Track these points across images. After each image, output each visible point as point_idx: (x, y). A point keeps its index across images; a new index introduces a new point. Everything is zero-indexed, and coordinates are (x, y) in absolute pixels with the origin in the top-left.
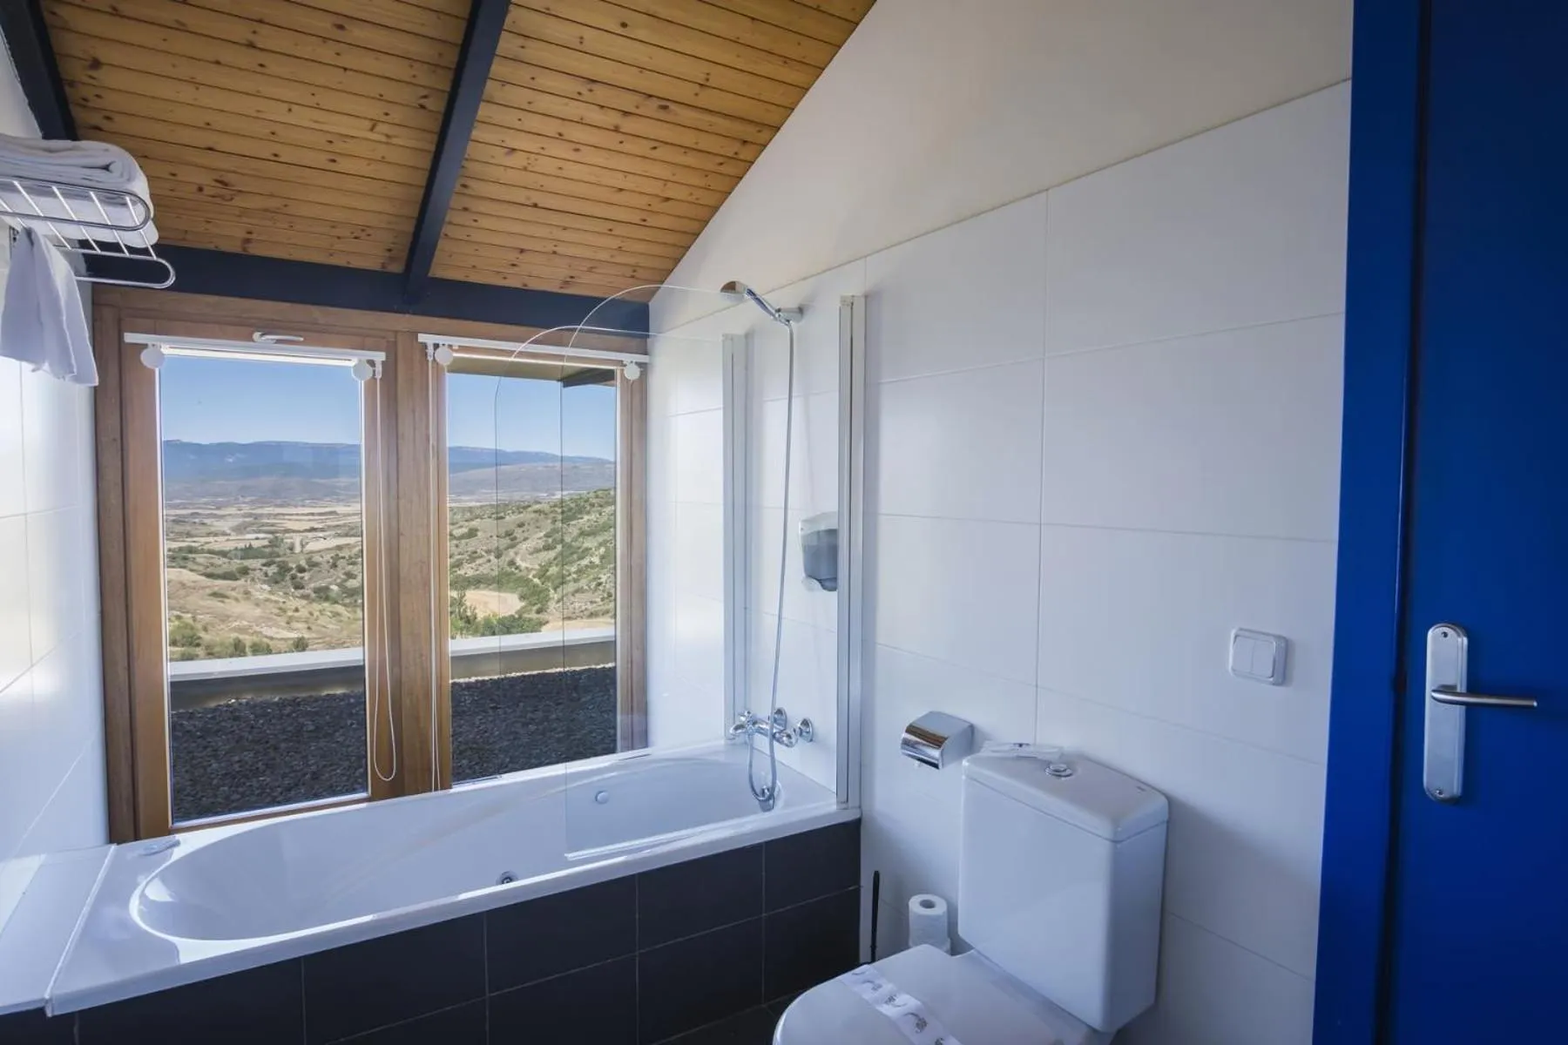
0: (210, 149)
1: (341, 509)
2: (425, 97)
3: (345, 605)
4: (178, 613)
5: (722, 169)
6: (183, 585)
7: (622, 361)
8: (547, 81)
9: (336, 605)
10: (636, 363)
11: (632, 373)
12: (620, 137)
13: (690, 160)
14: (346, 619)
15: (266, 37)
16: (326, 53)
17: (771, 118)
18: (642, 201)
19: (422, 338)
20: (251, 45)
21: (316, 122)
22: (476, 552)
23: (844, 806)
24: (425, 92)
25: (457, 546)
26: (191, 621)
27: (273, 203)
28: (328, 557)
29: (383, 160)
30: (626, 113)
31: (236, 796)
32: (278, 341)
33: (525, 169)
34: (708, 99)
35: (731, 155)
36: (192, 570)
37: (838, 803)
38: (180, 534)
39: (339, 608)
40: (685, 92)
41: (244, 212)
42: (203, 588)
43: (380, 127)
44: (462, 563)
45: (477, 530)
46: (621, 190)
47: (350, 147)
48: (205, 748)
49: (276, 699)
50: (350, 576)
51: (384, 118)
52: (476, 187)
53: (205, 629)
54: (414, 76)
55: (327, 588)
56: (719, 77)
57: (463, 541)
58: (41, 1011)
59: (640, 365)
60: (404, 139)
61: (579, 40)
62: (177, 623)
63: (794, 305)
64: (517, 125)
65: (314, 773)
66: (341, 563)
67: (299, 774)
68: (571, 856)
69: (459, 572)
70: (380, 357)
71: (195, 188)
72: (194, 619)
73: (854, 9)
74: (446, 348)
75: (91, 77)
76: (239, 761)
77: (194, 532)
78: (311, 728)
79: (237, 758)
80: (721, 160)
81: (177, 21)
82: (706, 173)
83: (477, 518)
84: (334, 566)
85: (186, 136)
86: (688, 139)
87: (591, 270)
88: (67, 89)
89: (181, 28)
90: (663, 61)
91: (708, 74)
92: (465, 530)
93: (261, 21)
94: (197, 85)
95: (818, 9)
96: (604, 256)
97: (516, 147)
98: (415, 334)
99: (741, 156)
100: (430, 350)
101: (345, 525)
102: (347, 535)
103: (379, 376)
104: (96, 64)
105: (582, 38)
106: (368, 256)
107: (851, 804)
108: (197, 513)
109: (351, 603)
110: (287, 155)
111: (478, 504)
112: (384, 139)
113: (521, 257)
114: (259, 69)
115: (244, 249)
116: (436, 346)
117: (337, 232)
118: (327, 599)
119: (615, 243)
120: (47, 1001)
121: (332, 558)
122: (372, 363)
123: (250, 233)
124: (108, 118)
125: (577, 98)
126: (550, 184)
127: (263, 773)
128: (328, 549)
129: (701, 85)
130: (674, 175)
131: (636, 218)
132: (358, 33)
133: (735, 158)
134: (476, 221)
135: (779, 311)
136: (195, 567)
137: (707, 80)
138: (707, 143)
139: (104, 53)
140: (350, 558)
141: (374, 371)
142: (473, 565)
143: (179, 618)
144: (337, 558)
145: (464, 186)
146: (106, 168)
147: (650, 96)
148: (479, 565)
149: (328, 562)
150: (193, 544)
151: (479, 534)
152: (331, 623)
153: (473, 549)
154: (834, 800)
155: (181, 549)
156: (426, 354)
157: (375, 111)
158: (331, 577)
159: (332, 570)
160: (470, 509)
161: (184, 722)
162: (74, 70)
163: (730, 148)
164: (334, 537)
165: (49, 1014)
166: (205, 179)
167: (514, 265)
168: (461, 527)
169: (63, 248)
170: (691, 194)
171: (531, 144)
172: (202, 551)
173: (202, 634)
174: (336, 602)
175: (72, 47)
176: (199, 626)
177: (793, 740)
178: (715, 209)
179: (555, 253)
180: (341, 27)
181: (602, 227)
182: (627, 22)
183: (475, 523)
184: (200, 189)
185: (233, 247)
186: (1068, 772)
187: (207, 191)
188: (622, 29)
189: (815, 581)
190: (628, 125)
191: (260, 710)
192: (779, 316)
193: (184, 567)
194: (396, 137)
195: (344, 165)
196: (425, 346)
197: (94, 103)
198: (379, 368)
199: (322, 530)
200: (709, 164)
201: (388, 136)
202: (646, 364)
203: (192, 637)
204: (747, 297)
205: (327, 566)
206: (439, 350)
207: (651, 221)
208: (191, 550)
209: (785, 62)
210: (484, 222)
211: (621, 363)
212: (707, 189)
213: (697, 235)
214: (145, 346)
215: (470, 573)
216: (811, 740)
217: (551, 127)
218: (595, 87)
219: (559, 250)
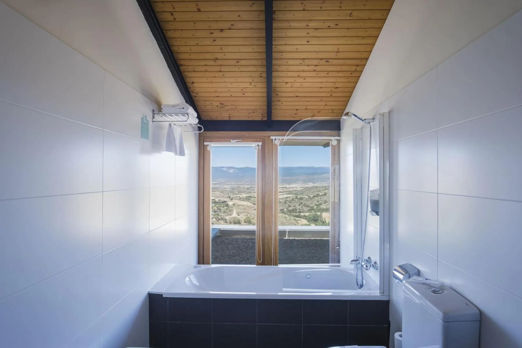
0: (218, 97)
1: (288, 186)
2: (261, 74)
3: (288, 215)
4: (247, 214)
5: (353, 75)
6: (248, 206)
7: (331, 139)
8: (291, 62)
9: (286, 215)
10: (336, 140)
11: (335, 143)
12: (316, 73)
13: (341, 74)
14: (288, 219)
15: (223, 69)
16: (236, 69)
17: (365, 55)
18: (329, 90)
19: (271, 137)
20: (220, 71)
21: (238, 86)
22: (326, 201)
23: (383, 294)
24: (261, 73)
25: (320, 198)
26: (249, 216)
27: (233, 107)
28: (284, 200)
29: (255, 92)
30: (316, 65)
31: (229, 261)
32: (237, 142)
33: (292, 87)
34: (340, 55)
35: (354, 70)
36: (250, 202)
37: (380, 293)
38: (248, 192)
39: (287, 216)
40: (333, 55)
41: (228, 110)
42: (253, 207)
43: (252, 84)
44: (322, 204)
45: (326, 193)
46: (321, 87)
47: (247, 90)
48: (226, 247)
49: (248, 238)
50: (290, 206)
51: (253, 81)
52: (280, 94)
53: (253, 219)
54: (257, 69)
55: (283, 210)
56: (341, 48)
57: (322, 197)
58: (162, 295)
59: (337, 140)
60: (260, 85)
61: (296, 49)
62: (246, 217)
63: (372, 117)
64: (287, 76)
65: (248, 258)
66: (287, 202)
67: (244, 258)
68: (284, 289)
69: (321, 207)
70: (260, 144)
71: (216, 106)
72: (250, 216)
73: (383, 15)
74: (278, 140)
75: (193, 86)
76: (232, 252)
77: (251, 192)
78: (251, 246)
79: (232, 251)
80: (351, 72)
81: (206, 70)
82: (347, 77)
83: (326, 190)
84: (285, 203)
85: (212, 95)
86: (338, 68)
87: (319, 112)
88: (189, 89)
89: (206, 71)
90: (322, 48)
91: (338, 48)
92: (323, 193)
93: (221, 65)
94: (212, 83)
95: (370, 19)
96: (322, 108)
97: (287, 82)
98: (270, 136)
99: (357, 70)
100: (274, 141)
101: (288, 191)
102: (289, 194)
103: (260, 149)
104: (193, 83)
105: (297, 48)
106: (257, 116)
107: (385, 294)
108: (252, 187)
109: (289, 214)
110: (233, 95)
111: (327, 185)
112: (253, 86)
113: (297, 111)
114: (223, 76)
115: (230, 119)
116: (275, 139)
117: (249, 112)
118: (283, 213)
119: (324, 103)
120: (163, 293)
121: (285, 201)
122: (258, 146)
123: (230, 115)
124: (197, 94)
125: (301, 65)
126: (300, 90)
127: (237, 256)
128: (284, 198)
129: (337, 52)
130: (337, 80)
131: (329, 95)
132: (242, 62)
133: (356, 71)
134: (282, 103)
135: (365, 120)
136: (251, 202)
137: (339, 50)
138: (344, 68)
139: (194, 80)
140: (290, 201)
141: (259, 148)
142: (325, 205)
143: (247, 215)
144: (286, 201)
145: (277, 95)
146: (183, 108)
147: (322, 59)
148: (327, 205)
149: (284, 202)
150: (251, 195)
151: (327, 195)
152: (284, 220)
153: (326, 200)
154: (378, 291)
155: (248, 197)
156: (273, 142)
157: (250, 80)
158: (284, 206)
159: (285, 204)
160: (325, 187)
161: (226, 241)
162: (189, 85)
163: (353, 68)
164: (286, 194)
165: (163, 296)
166: (218, 104)
167: (296, 114)
168: (322, 192)
169: (192, 126)
170: (344, 85)
171: (292, 80)
172: (253, 197)
173: (252, 220)
174: (286, 214)
175: (189, 80)
176: (251, 218)
177: (368, 268)
178: (354, 87)
179: (306, 109)
180: (238, 62)
181: (319, 99)
182: (308, 41)
183: (326, 191)
184: (218, 106)
185: (227, 119)
186: (440, 292)
187: (219, 106)
188: (308, 43)
189: (374, 212)
190: (317, 68)
191: (243, 240)
192: (365, 121)
193: (248, 201)
194: (257, 85)
195: (246, 95)
196: (272, 140)
197: (194, 91)
198: (260, 147)
199: (282, 192)
200: (348, 74)
201: (255, 86)
202: (339, 139)
203: (250, 221)
204: (353, 116)
205: (283, 203)
206: (276, 141)
207: (334, 95)
208: (250, 197)
209: (363, 38)
210: (284, 103)
211: (331, 140)
212: (349, 82)
213: (350, 97)
214: (208, 145)
215: (324, 207)
216: (377, 270)
217: (296, 74)
218: (305, 60)
219: (308, 108)
